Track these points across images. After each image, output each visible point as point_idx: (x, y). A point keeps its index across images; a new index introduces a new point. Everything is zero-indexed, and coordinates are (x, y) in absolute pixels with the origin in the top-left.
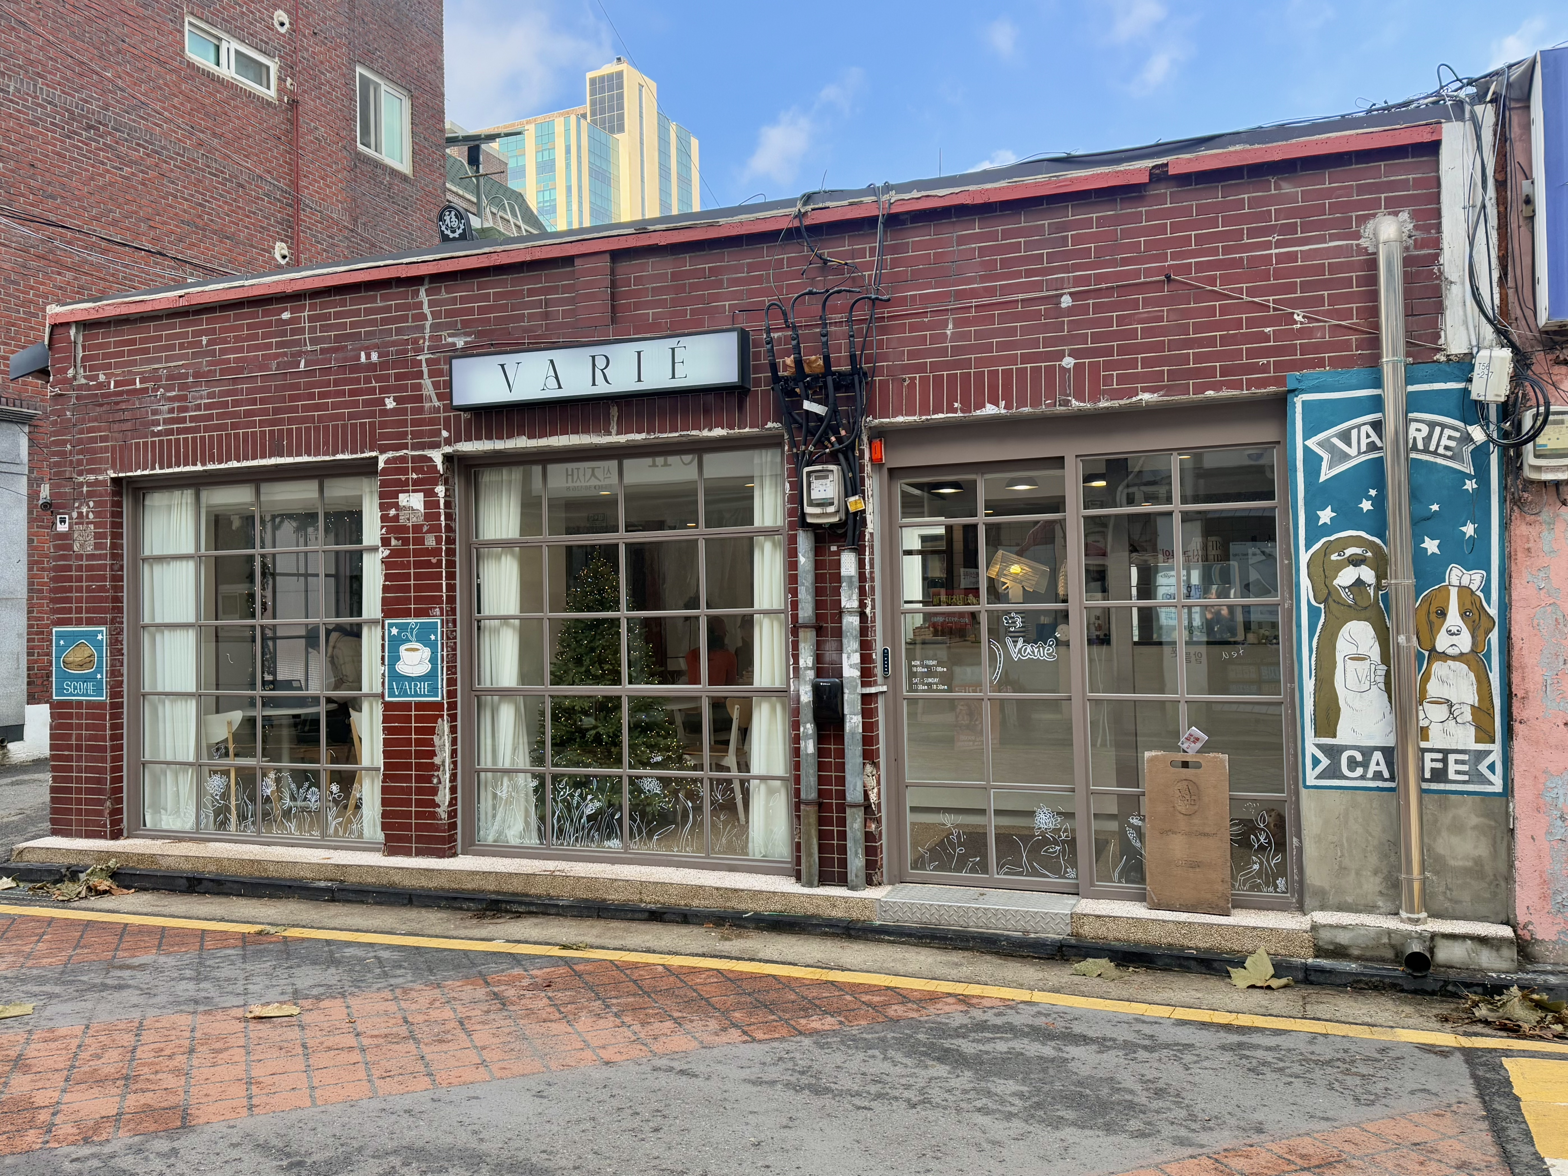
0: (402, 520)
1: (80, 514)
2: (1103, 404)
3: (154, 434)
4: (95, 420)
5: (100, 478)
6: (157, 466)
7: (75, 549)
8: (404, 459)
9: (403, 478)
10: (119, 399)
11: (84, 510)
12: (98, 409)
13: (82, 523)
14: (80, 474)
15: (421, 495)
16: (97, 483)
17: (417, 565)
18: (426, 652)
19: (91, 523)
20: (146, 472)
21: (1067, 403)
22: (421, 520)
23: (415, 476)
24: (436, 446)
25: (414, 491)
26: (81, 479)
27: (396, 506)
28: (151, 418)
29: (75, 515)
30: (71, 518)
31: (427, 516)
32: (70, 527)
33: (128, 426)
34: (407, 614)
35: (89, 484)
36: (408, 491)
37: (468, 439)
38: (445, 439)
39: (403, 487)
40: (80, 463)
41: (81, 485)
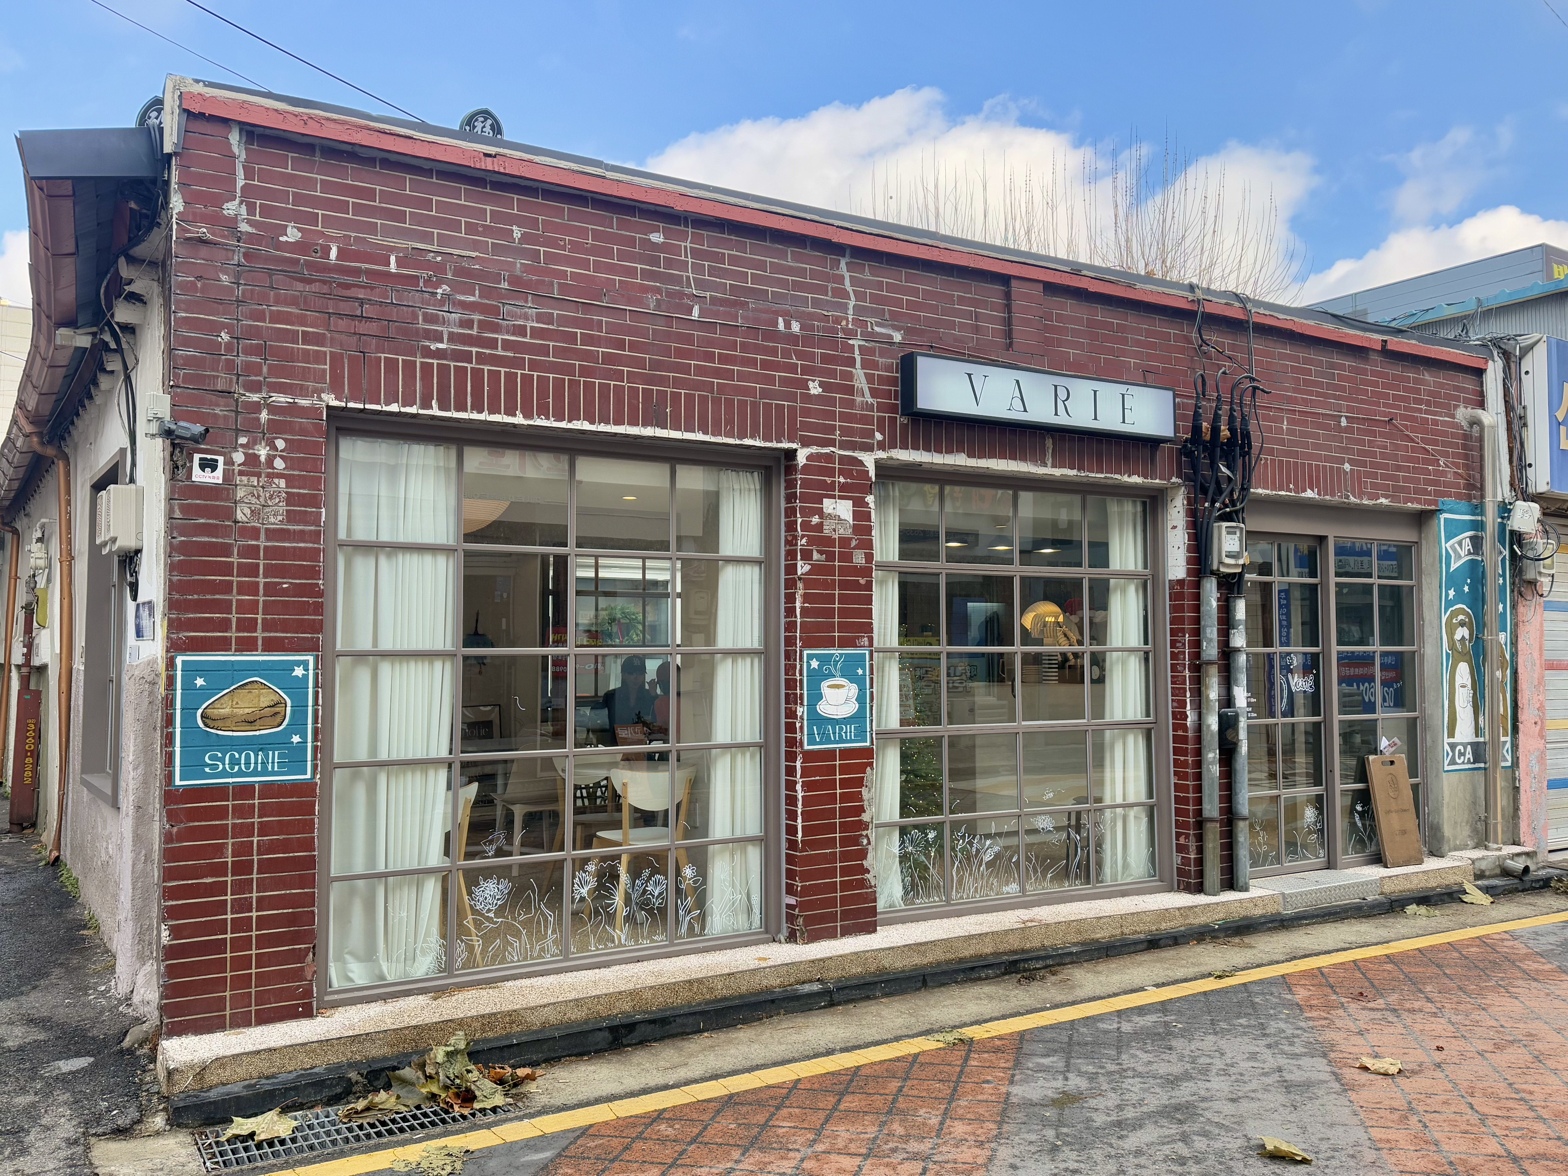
0: (827, 531)
1: (252, 460)
2: (1365, 502)
3: (428, 353)
4: (294, 302)
5: (304, 402)
6: (434, 403)
7: (240, 516)
8: (829, 457)
9: (829, 480)
10: (350, 280)
11: (263, 452)
12: (300, 286)
13: (259, 475)
14: (255, 387)
15: (850, 503)
16: (292, 408)
17: (843, 585)
18: (853, 689)
19: (280, 476)
20: (413, 410)
21: (1347, 497)
22: (849, 533)
23: (842, 480)
24: (869, 448)
25: (841, 498)
26: (255, 397)
27: (820, 512)
28: (421, 325)
29: (239, 457)
30: (229, 462)
31: (856, 529)
32: (228, 476)
33: (372, 328)
34: (829, 643)
35: (273, 409)
36: (833, 497)
37: (904, 447)
38: (878, 442)
39: (829, 491)
40: (250, 368)
41: (256, 407)
